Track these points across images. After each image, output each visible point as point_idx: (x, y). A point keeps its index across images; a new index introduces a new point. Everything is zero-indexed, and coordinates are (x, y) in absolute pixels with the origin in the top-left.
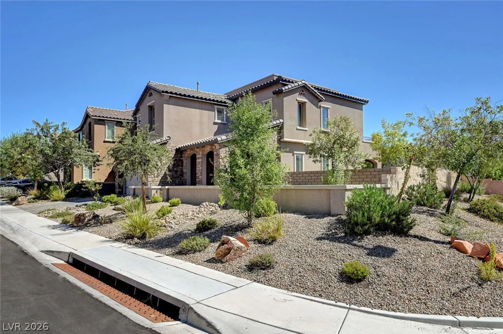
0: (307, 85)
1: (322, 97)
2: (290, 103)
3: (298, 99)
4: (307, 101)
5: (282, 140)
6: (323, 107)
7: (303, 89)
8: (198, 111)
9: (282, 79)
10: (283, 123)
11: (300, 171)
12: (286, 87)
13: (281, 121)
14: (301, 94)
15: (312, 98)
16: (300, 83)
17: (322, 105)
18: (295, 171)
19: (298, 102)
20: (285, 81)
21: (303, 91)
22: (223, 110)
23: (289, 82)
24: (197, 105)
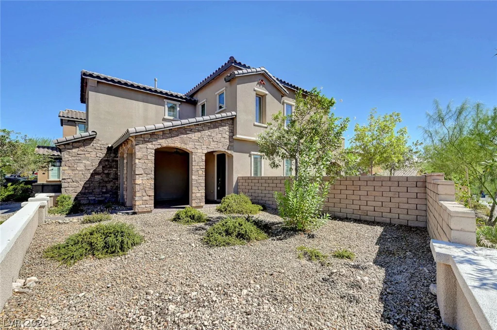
0: (267, 73)
1: (286, 90)
2: (246, 93)
3: (256, 89)
4: (267, 93)
5: (234, 137)
6: (288, 104)
7: (262, 78)
8: (141, 104)
9: (235, 62)
10: (236, 116)
11: (259, 175)
12: (240, 72)
13: (234, 113)
14: (260, 84)
15: (274, 90)
16: (258, 69)
17: (285, 101)
18: (253, 175)
19: (256, 94)
20: (240, 64)
21: (262, 81)
22: (176, 105)
23: (244, 66)
24: (140, 96)
